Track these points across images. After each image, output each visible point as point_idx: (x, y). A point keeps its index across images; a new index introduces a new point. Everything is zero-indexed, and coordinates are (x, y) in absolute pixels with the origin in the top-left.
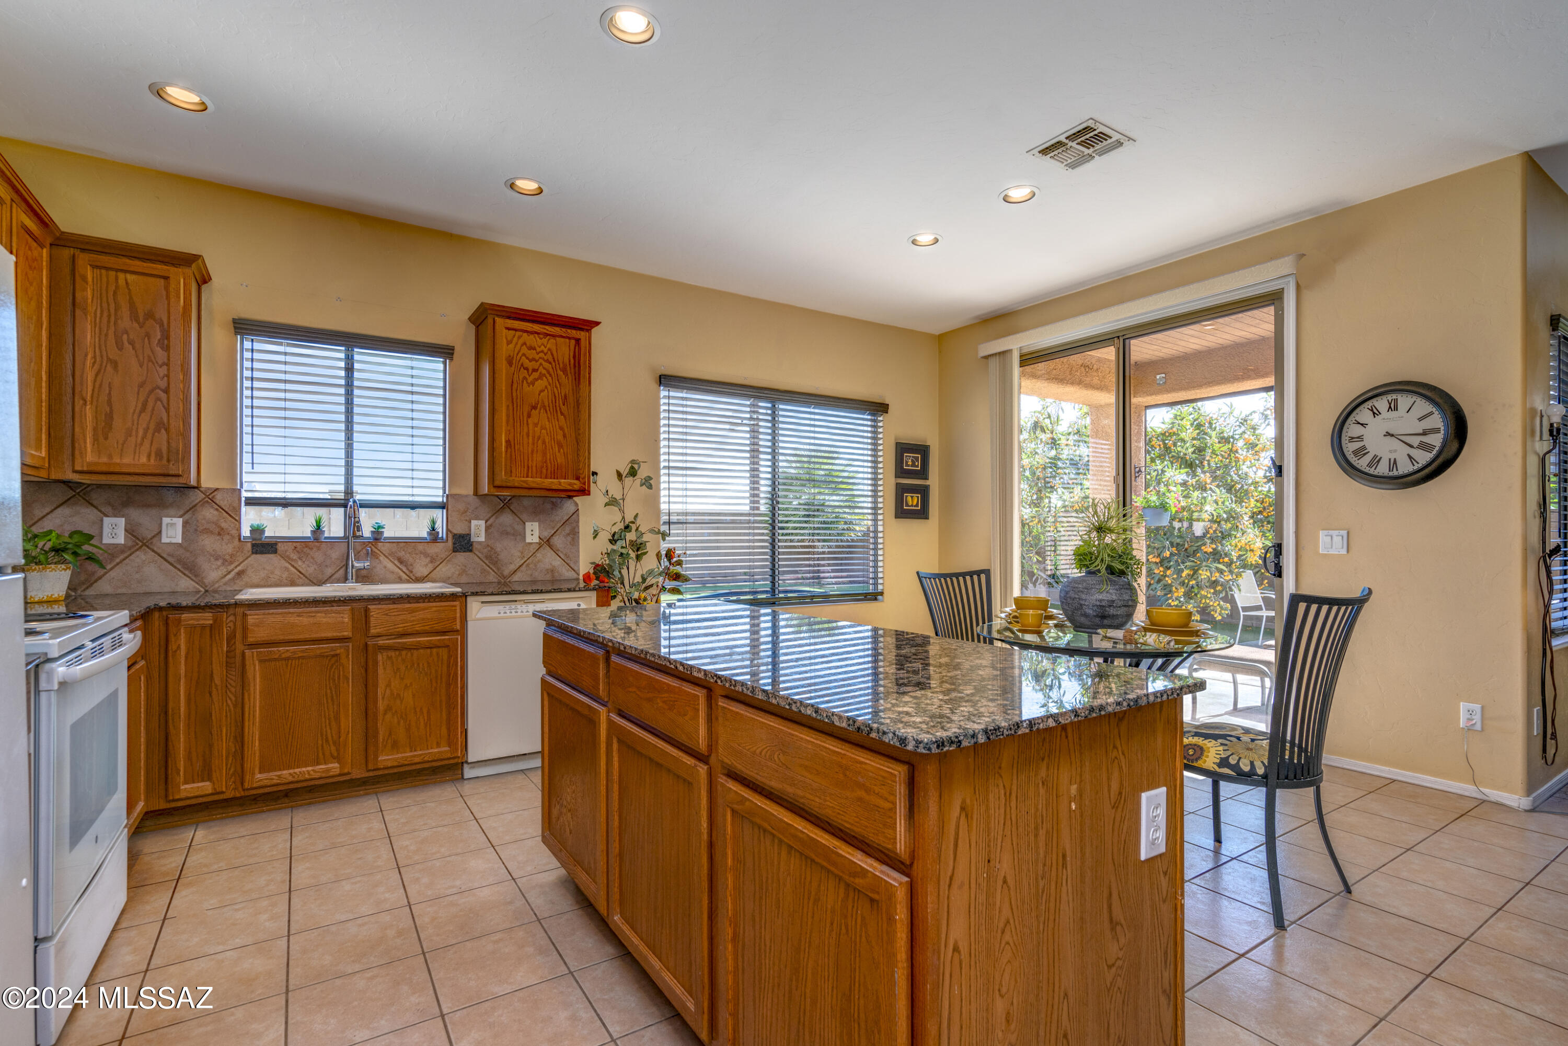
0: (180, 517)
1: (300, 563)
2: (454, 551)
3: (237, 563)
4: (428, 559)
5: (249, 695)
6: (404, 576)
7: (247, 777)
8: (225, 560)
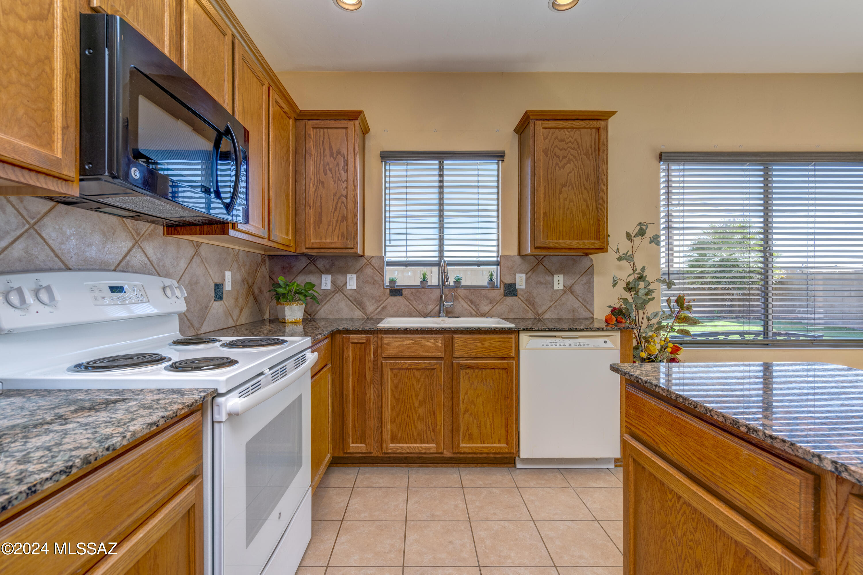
0: (355, 274)
1: (414, 302)
2: (505, 296)
3: (382, 302)
4: (488, 301)
5: (385, 391)
6: (474, 313)
7: (384, 445)
8: (376, 300)
